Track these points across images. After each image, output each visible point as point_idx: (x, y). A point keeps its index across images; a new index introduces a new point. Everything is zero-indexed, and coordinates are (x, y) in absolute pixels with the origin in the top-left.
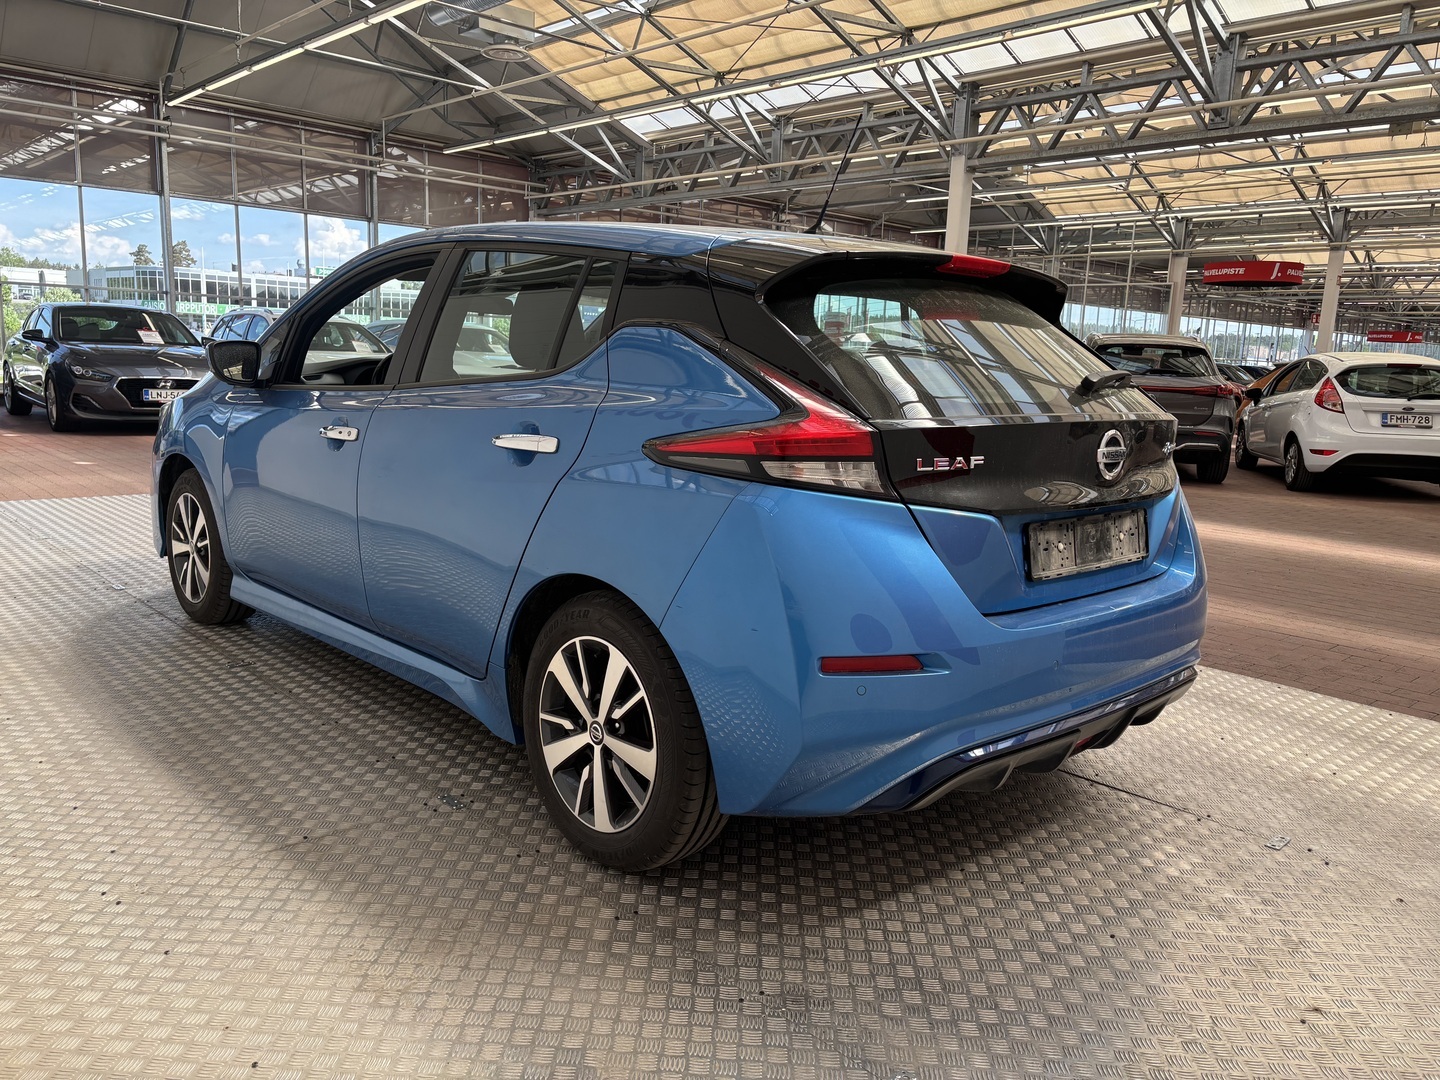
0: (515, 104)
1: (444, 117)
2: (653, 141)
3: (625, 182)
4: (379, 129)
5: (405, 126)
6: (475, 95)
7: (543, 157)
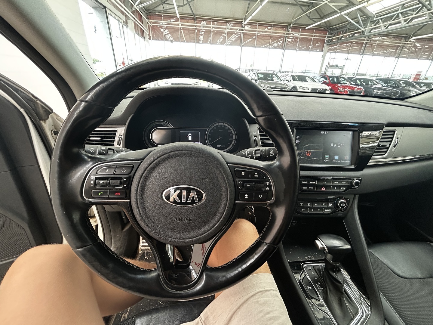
0: (333, 7)
1: (309, 17)
2: (376, 14)
3: (361, 29)
4: (290, 24)
5: (298, 22)
6: (320, 5)
7: (333, 27)
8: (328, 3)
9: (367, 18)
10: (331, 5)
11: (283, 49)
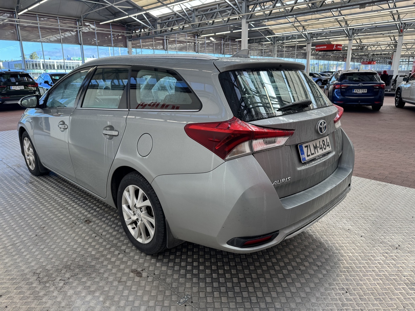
0: (119, 9)
1: (99, 13)
2: (159, 18)
4: (81, 18)
5: (88, 16)
6: (107, 6)
7: (129, 24)
8: (114, 6)
9: (153, 20)
10: (117, 7)
11: (80, 44)
